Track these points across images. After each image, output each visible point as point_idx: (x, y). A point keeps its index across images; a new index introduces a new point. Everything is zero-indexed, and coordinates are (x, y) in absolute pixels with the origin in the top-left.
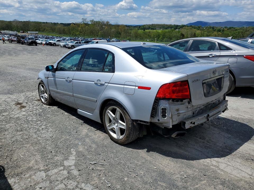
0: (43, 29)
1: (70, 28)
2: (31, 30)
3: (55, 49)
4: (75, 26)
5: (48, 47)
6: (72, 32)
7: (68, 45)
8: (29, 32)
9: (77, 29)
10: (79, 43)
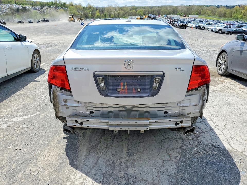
0: (204, 12)
1: (233, 11)
2: (192, 13)
3: (200, 33)
4: (239, 8)
5: (195, 31)
6: (233, 15)
7: (215, 29)
8: (190, 16)
9: (241, 12)
10: (229, 27)
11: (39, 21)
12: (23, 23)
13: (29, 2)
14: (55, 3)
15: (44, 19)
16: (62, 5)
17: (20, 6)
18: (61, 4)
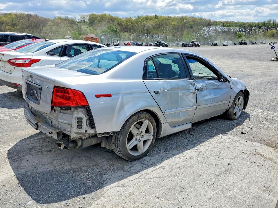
11: (235, 44)
12: (217, 45)
13: (238, 24)
14: (267, 23)
15: (242, 41)
16: (276, 25)
17: (227, 28)
18: (274, 25)
